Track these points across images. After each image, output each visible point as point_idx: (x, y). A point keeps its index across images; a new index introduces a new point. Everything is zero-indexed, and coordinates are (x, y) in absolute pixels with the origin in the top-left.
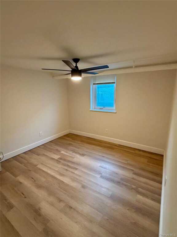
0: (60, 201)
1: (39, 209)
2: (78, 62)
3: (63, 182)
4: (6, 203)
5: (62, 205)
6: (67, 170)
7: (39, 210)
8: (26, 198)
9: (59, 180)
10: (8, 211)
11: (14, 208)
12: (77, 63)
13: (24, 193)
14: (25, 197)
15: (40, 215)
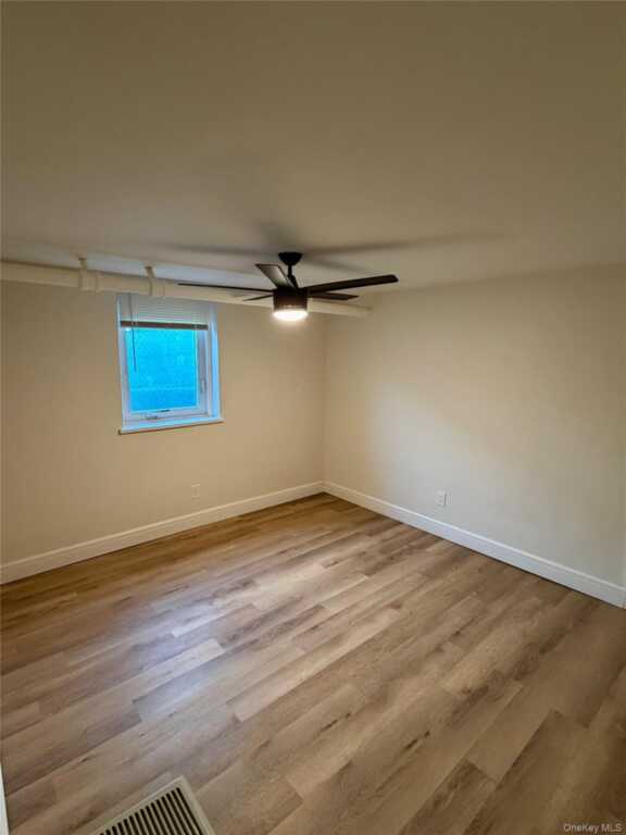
0: (439, 649)
1: (466, 691)
2: (294, 264)
3: (369, 641)
4: (452, 795)
5: (449, 648)
6: (315, 628)
7: (469, 691)
8: (432, 730)
9: (360, 648)
10: (484, 776)
11: (474, 762)
12: (294, 268)
13: (409, 742)
14: (427, 734)
15: (484, 690)
